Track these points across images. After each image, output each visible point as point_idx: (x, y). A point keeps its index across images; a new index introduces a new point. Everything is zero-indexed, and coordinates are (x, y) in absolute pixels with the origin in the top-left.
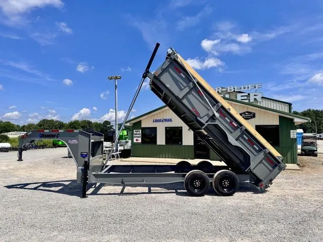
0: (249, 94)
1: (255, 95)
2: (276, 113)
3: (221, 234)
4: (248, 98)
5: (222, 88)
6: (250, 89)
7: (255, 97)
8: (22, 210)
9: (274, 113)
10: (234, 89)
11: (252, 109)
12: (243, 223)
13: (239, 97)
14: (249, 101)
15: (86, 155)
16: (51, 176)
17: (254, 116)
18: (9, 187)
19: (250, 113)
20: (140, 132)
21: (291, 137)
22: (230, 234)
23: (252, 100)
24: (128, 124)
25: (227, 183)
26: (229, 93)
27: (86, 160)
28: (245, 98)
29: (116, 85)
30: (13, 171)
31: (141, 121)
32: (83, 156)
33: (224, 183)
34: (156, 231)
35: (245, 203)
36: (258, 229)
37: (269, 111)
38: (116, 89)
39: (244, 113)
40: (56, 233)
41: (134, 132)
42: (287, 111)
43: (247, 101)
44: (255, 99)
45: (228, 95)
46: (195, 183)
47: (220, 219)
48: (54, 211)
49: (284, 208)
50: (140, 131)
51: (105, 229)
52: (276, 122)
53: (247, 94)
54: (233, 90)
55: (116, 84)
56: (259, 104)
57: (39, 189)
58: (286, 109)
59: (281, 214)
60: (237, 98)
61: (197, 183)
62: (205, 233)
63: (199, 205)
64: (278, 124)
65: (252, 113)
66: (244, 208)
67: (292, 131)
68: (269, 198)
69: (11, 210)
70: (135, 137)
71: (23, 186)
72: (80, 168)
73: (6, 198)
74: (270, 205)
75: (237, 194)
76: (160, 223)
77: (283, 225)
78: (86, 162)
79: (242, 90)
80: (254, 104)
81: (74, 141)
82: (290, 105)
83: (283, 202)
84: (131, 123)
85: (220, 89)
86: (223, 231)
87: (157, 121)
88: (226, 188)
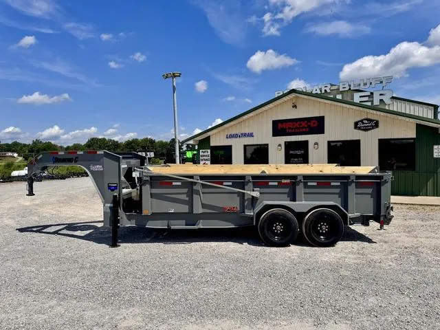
0: (372, 93)
1: (381, 95)
2: (412, 120)
3: (303, 312)
4: (371, 99)
5: (332, 85)
6: (373, 85)
7: (382, 97)
8: (24, 264)
9: (407, 119)
10: (350, 86)
11: (373, 115)
12: (342, 293)
13: (357, 98)
14: (372, 103)
15: (116, 187)
16: (83, 215)
17: (376, 125)
18: (21, 230)
19: (370, 121)
20: (209, 153)
21: (435, 156)
22: (317, 311)
23: (376, 102)
24: (191, 142)
25: (325, 228)
26: (342, 93)
27: (115, 194)
28: (366, 99)
29: (174, 86)
30: (36, 207)
31: (209, 137)
32: (112, 189)
33: (320, 227)
34: (202, 302)
35: (351, 260)
36: (365, 304)
37: (400, 118)
38: (174, 92)
39: (362, 121)
40: (54, 302)
41: (201, 154)
42: (430, 115)
43: (369, 104)
44: (381, 101)
45: (341, 95)
46: (275, 227)
47: (306, 285)
48: (65, 267)
49: (414, 268)
50: (209, 151)
51: (127, 298)
52: (411, 134)
53: (369, 94)
54: (347, 89)
55: (175, 84)
56: (387, 108)
57: (60, 234)
58: (429, 114)
59: (407, 279)
60: (353, 99)
61: (279, 227)
62: (278, 309)
63: (279, 261)
64: (414, 136)
65: (373, 121)
66: (348, 267)
67: (435, 147)
68: (392, 251)
69: (9, 264)
70: (202, 160)
71: (41, 229)
72: (108, 205)
73: (10, 246)
74: (391, 263)
75: (340, 244)
76: (212, 290)
77: (408, 299)
78: (115, 197)
79: (362, 88)
80: (380, 107)
81: (98, 166)
82: (436, 107)
83: (412, 258)
84: (196, 141)
85: (329, 86)
86: (306, 307)
87: (232, 136)
88: (323, 234)
